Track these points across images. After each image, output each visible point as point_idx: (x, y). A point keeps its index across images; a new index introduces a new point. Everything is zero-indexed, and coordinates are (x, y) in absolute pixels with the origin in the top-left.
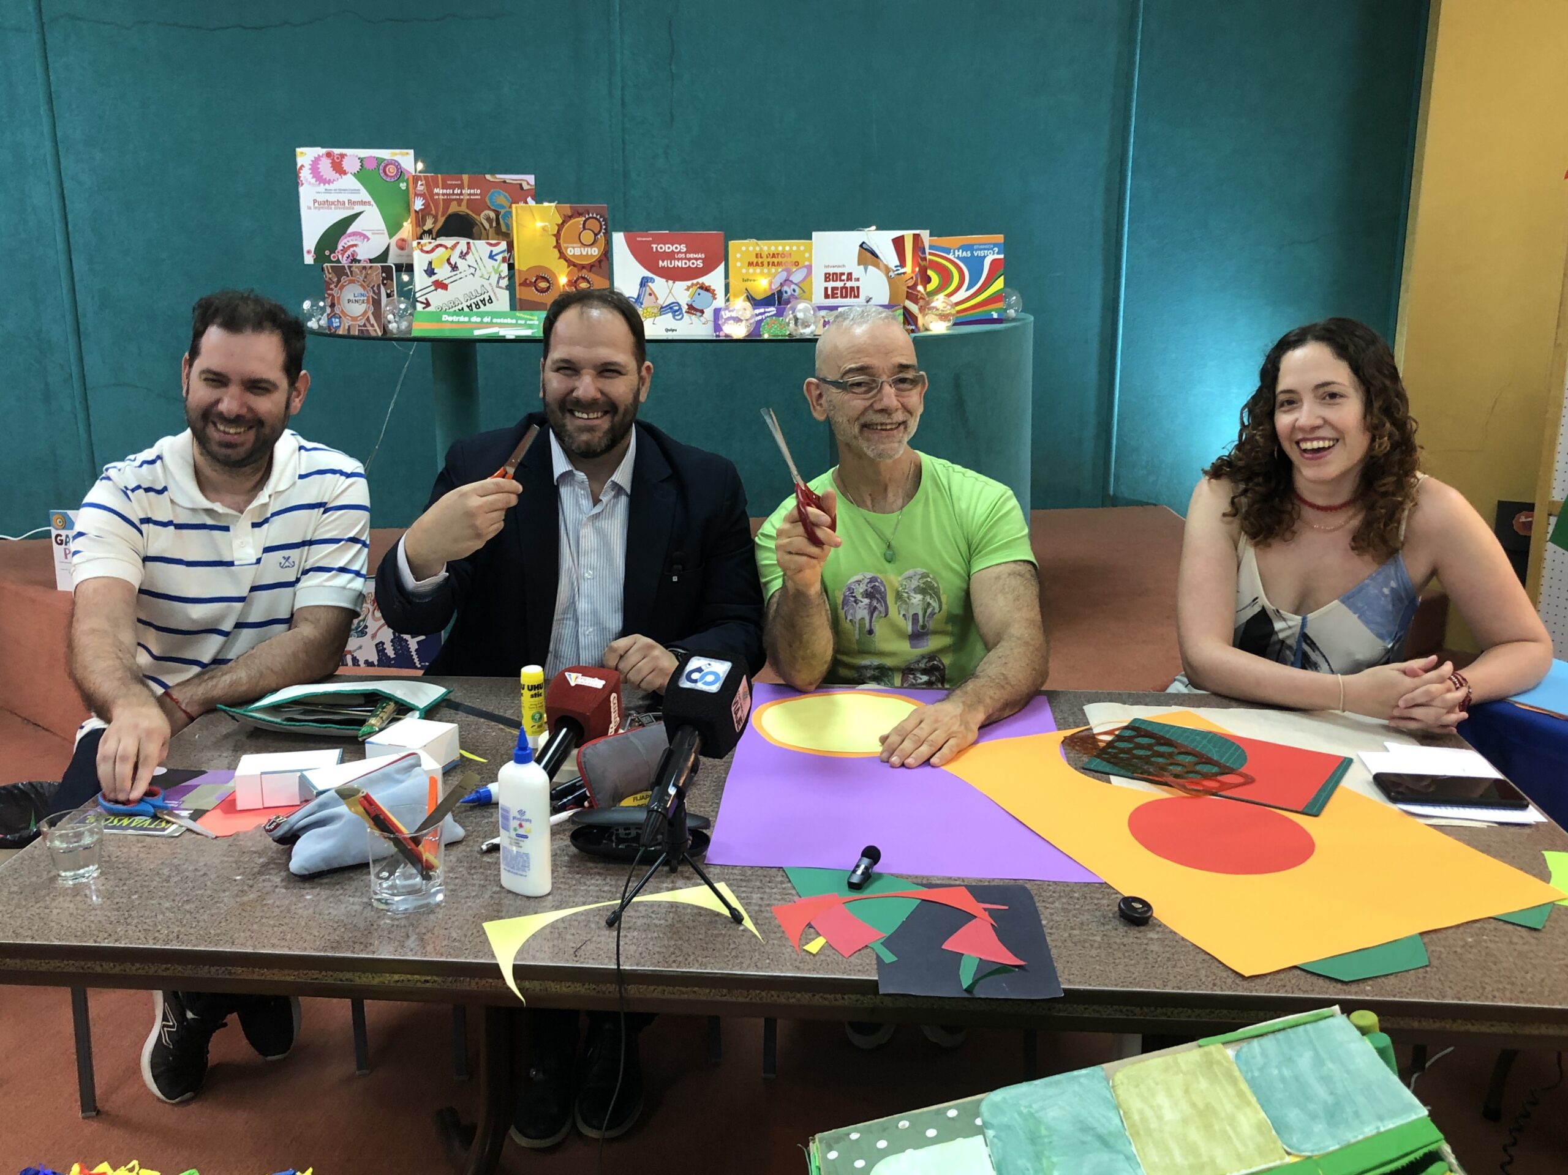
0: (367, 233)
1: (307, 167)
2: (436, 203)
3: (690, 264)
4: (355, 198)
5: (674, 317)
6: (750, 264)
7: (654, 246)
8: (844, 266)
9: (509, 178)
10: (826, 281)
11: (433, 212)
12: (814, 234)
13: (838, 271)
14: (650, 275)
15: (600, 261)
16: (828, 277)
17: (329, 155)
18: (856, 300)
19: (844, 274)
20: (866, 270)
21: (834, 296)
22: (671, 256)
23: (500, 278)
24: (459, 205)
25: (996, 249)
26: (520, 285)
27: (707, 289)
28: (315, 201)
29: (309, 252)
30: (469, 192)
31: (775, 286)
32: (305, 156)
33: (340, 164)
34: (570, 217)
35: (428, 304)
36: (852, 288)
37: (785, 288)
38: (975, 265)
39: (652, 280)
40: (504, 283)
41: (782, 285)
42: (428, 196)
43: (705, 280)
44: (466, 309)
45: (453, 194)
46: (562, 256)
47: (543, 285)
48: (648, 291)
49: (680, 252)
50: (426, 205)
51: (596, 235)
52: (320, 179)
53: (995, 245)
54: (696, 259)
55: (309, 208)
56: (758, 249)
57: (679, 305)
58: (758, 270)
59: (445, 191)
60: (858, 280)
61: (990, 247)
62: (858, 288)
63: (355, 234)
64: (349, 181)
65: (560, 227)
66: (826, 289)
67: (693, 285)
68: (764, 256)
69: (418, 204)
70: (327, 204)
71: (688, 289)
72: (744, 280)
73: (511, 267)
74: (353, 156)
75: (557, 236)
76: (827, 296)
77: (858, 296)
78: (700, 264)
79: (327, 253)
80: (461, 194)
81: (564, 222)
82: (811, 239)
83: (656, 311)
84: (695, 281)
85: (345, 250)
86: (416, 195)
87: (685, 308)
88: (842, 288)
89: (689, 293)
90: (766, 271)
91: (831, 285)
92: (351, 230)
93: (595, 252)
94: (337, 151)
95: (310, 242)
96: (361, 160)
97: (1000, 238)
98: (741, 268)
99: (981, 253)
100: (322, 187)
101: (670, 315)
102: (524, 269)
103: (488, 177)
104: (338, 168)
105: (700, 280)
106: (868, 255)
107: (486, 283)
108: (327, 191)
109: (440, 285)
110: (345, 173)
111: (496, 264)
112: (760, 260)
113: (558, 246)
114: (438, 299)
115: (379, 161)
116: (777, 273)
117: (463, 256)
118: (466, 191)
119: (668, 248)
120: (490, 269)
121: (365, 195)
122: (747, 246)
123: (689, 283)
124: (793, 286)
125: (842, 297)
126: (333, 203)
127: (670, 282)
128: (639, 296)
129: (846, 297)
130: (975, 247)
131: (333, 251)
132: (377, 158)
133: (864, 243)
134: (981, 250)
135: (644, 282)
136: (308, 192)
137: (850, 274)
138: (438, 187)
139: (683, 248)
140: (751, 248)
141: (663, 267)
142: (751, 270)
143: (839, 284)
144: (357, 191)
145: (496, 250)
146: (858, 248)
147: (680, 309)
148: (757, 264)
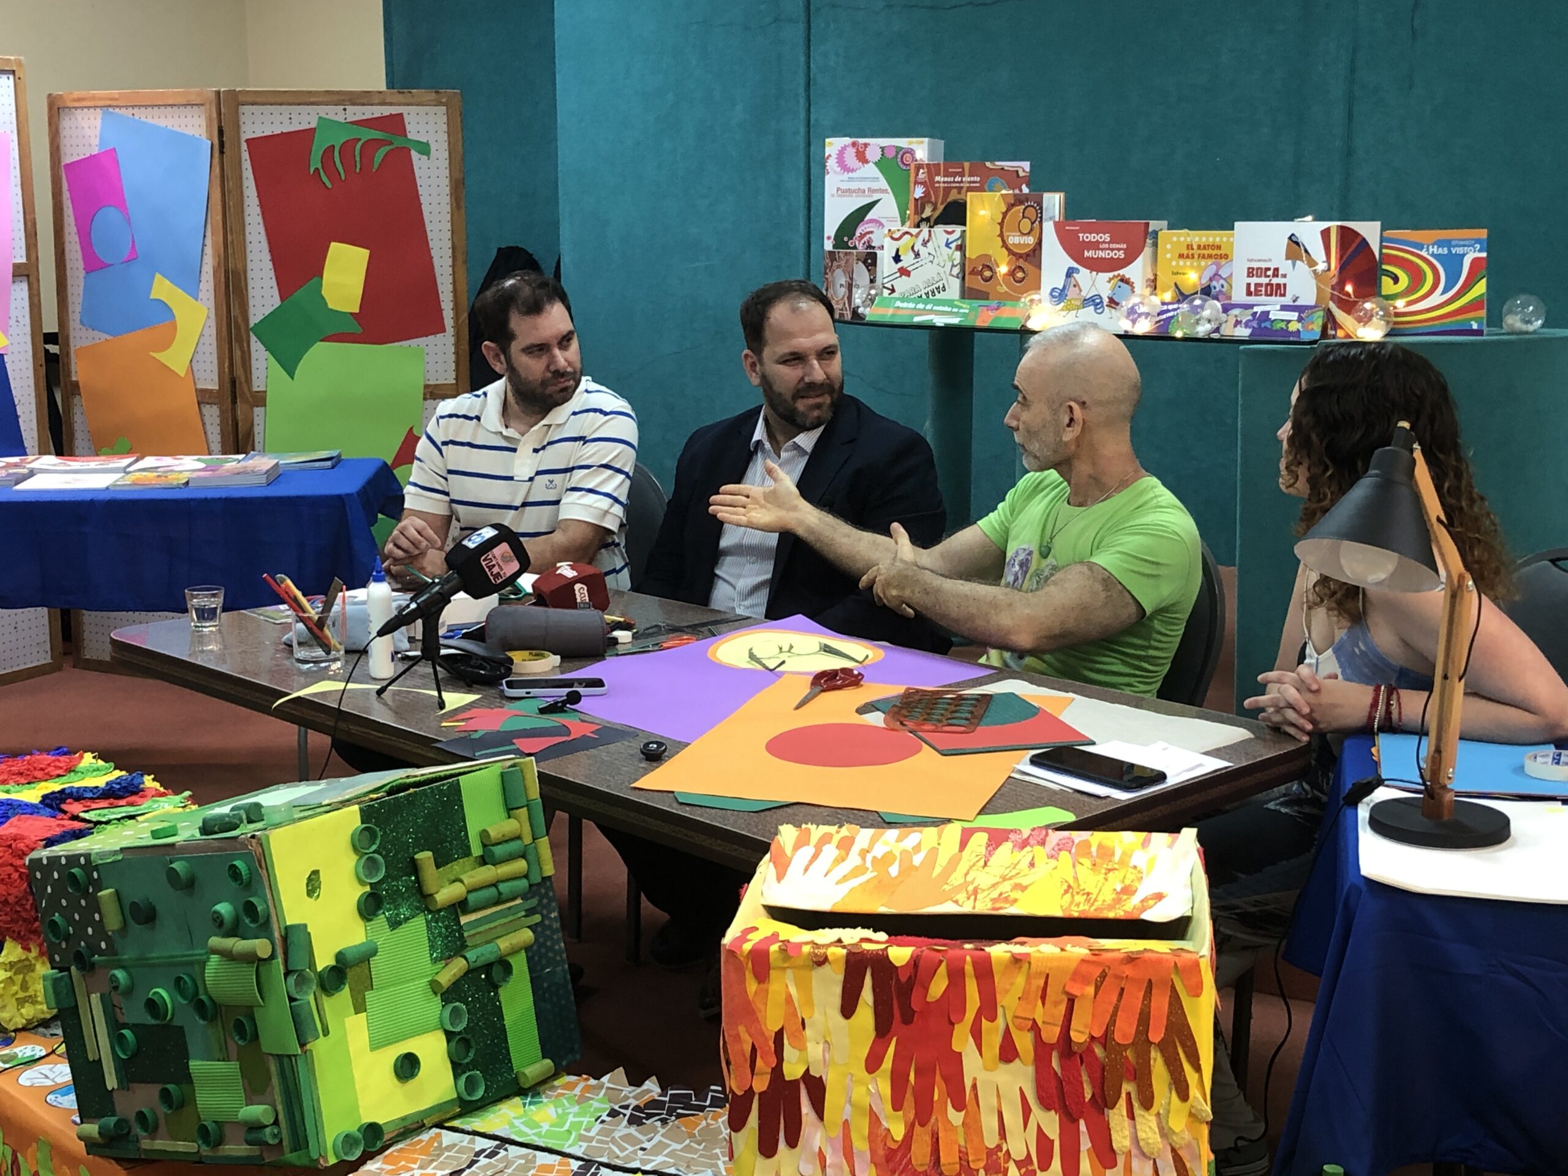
0: (882, 221)
1: (834, 156)
2: (936, 190)
3: (1112, 254)
4: (875, 186)
5: (1096, 309)
6: (1181, 256)
7: (1081, 235)
8: (1270, 260)
9: (1007, 165)
10: (1248, 276)
11: (933, 199)
12: (1237, 224)
13: (1264, 265)
14: (1075, 265)
15: (1034, 250)
16: (1251, 272)
17: (854, 144)
18: (1282, 298)
19: (1269, 269)
20: (1294, 265)
21: (1257, 293)
22: (1095, 246)
23: (953, 266)
24: (959, 193)
25: (1478, 246)
26: (970, 273)
27: (1125, 280)
28: (838, 189)
29: (829, 238)
30: (969, 179)
31: (1205, 281)
32: (834, 145)
33: (864, 153)
34: (1013, 205)
35: (893, 290)
36: (1278, 285)
37: (1214, 283)
38: (1452, 263)
39: (1077, 271)
40: (956, 270)
41: (1211, 280)
42: (929, 184)
43: (1124, 272)
44: (924, 297)
45: (954, 182)
46: (1005, 245)
47: (987, 274)
48: (1073, 282)
49: (1104, 242)
50: (927, 193)
51: (1033, 223)
52: (845, 168)
53: (1478, 241)
54: (1119, 250)
55: (833, 196)
56: (1189, 239)
57: (1101, 298)
58: (1188, 263)
59: (946, 179)
60: (1284, 276)
61: (1471, 243)
62: (1285, 285)
63: (872, 221)
64: (871, 170)
65: (1005, 214)
66: (1249, 285)
67: (1114, 277)
68: (1195, 247)
69: (919, 192)
70: (849, 191)
71: (1109, 281)
72: (1174, 274)
73: (964, 256)
74: (875, 145)
75: (1001, 224)
76: (1249, 293)
77: (1284, 295)
78: (1121, 255)
79: (846, 239)
80: (962, 182)
81: (1008, 210)
82: (1232, 229)
83: (1079, 303)
84: (1116, 273)
85: (862, 236)
86: (916, 183)
87: (1106, 301)
88: (1267, 285)
89: (1109, 285)
90: (1195, 264)
91: (1254, 281)
92: (869, 217)
93: (1031, 240)
94: (861, 141)
95: (831, 227)
96: (883, 149)
97: (1483, 233)
98: (1171, 260)
99: (1460, 250)
100: (846, 176)
101: (1092, 308)
102: (973, 257)
103: (988, 164)
104: (862, 158)
105: (1122, 272)
106: (1295, 248)
107: (941, 270)
108: (851, 179)
109: (904, 272)
110: (867, 162)
111: (950, 252)
112: (1191, 252)
113: (1001, 235)
114: (902, 285)
115: (899, 149)
116: (1206, 267)
117: (925, 243)
118: (966, 179)
119: (1092, 237)
120: (946, 257)
121: (883, 184)
122: (1179, 236)
123: (1111, 275)
124: (1222, 282)
125: (1267, 295)
126: (854, 191)
127: (1094, 273)
128: (1064, 287)
129: (1271, 295)
130: (1453, 243)
131: (851, 238)
132: (897, 147)
133: (1293, 235)
134: (1459, 246)
135: (1070, 273)
136: (833, 180)
137: (1276, 270)
138: (939, 175)
139: (1107, 237)
140: (1182, 239)
141: (1088, 258)
142: (1181, 263)
143: (1264, 280)
144: (876, 179)
145: (952, 238)
146: (1287, 240)
147: (1102, 302)
148: (1188, 257)
